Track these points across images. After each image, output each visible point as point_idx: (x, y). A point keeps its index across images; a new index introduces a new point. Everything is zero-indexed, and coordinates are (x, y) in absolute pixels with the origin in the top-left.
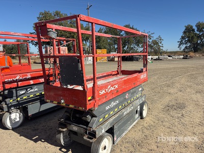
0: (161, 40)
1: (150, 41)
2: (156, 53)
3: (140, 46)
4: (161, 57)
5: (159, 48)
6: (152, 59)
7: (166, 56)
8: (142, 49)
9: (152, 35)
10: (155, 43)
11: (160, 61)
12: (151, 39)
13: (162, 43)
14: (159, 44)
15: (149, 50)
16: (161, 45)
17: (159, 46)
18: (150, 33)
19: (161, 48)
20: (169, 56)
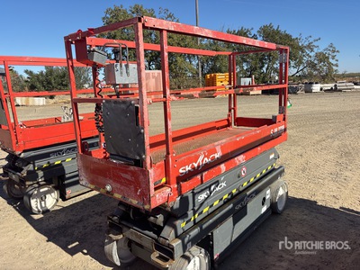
0: (334, 51)
5: (330, 69)
10: (323, 58)
13: (336, 58)
14: (331, 60)
16: (333, 62)
17: (330, 63)
18: (311, 40)
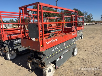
1: (86, 16)
2: (89, 22)
3: (81, 18)
4: (91, 24)
6: (86, 24)
7: (94, 23)
8: (82, 20)
9: (87, 13)
11: (90, 26)
12: (86, 15)
15: (85, 20)
19: (92, 19)
20: (95, 23)
